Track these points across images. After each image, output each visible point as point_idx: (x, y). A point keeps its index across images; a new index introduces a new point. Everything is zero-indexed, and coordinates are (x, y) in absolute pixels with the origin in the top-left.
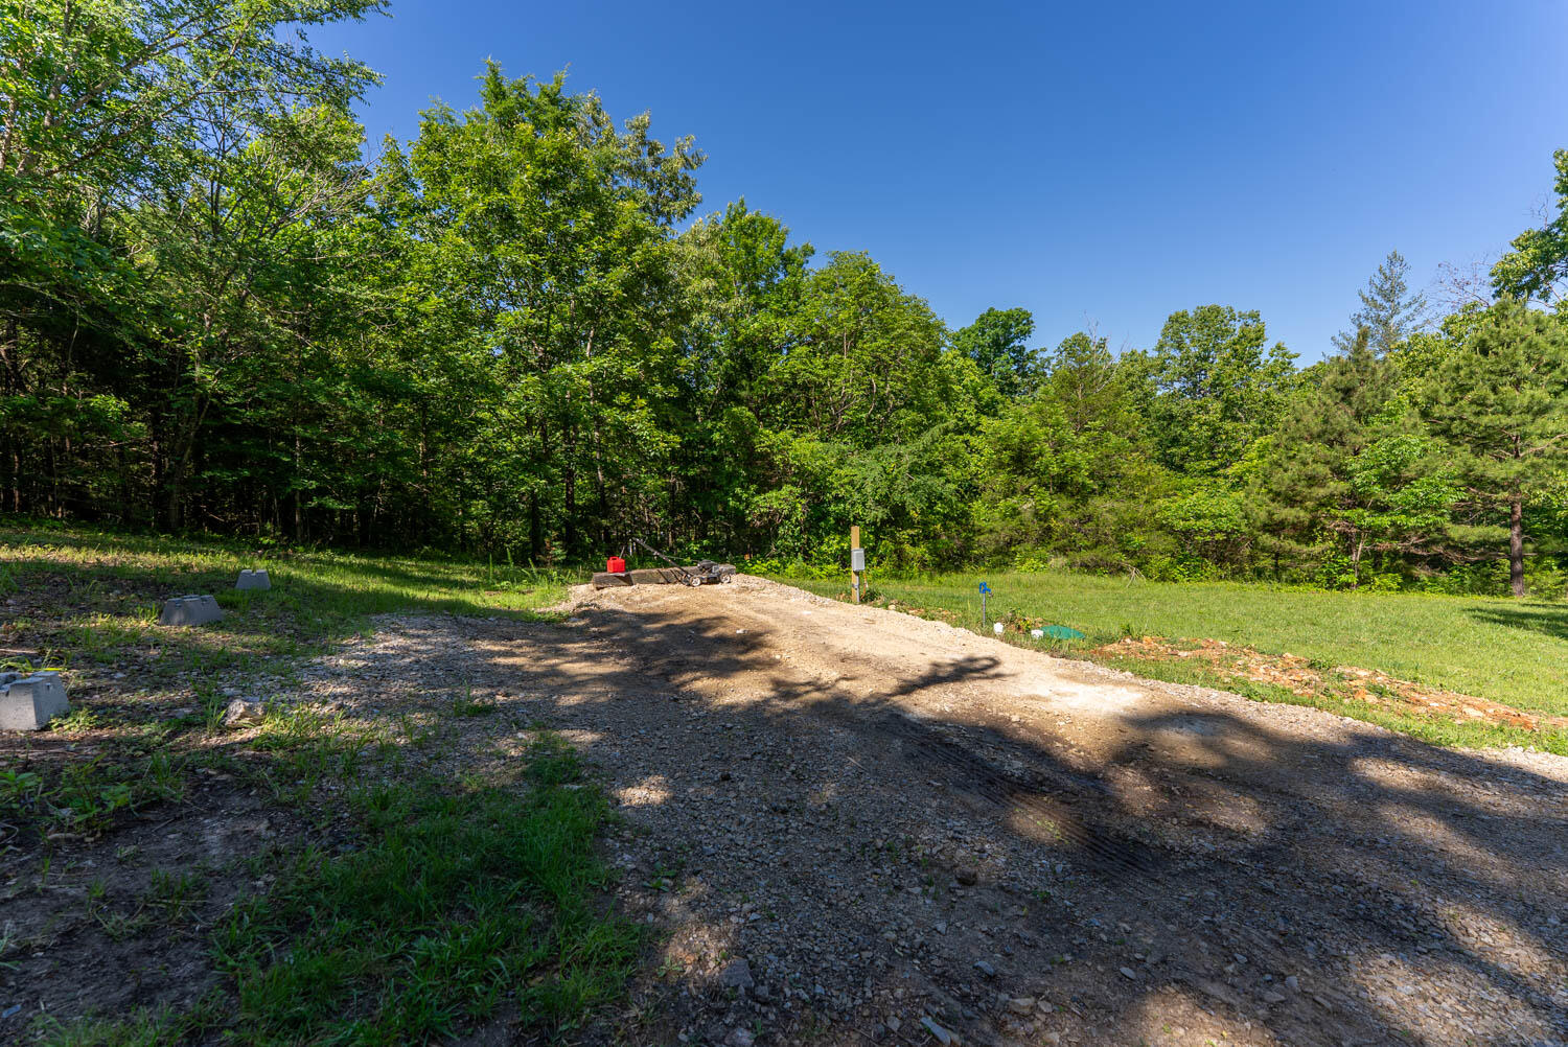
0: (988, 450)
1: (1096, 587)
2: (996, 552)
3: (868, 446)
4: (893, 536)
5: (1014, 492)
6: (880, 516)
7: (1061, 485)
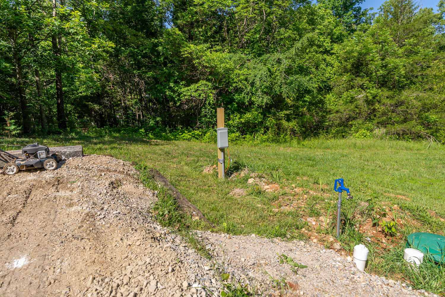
0: (336, 64)
5: (352, 87)
6: (265, 101)
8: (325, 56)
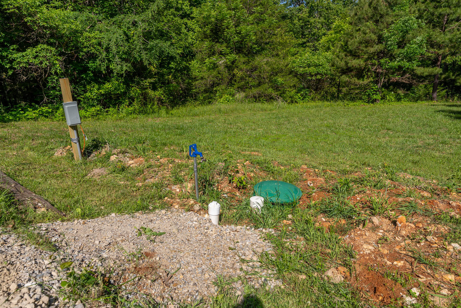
0: (197, 29)
1: (262, 110)
2: (206, 91)
3: (112, 16)
4: (138, 84)
5: (214, 54)
6: (125, 68)
7: (239, 49)
8: (185, 20)
